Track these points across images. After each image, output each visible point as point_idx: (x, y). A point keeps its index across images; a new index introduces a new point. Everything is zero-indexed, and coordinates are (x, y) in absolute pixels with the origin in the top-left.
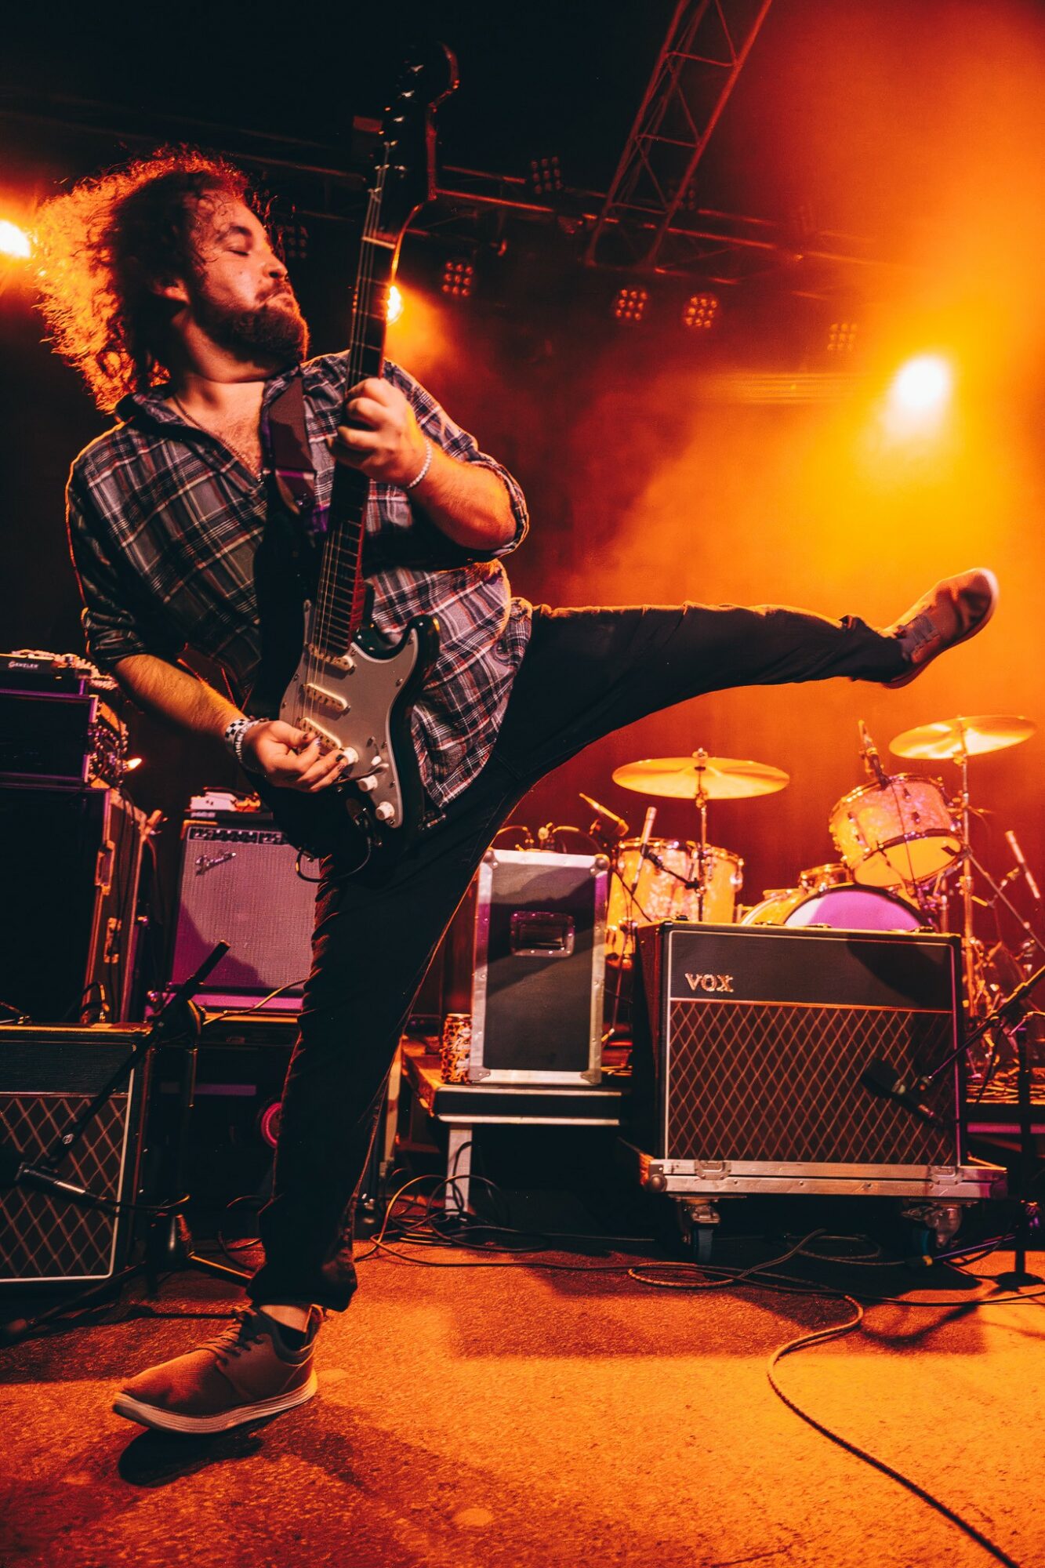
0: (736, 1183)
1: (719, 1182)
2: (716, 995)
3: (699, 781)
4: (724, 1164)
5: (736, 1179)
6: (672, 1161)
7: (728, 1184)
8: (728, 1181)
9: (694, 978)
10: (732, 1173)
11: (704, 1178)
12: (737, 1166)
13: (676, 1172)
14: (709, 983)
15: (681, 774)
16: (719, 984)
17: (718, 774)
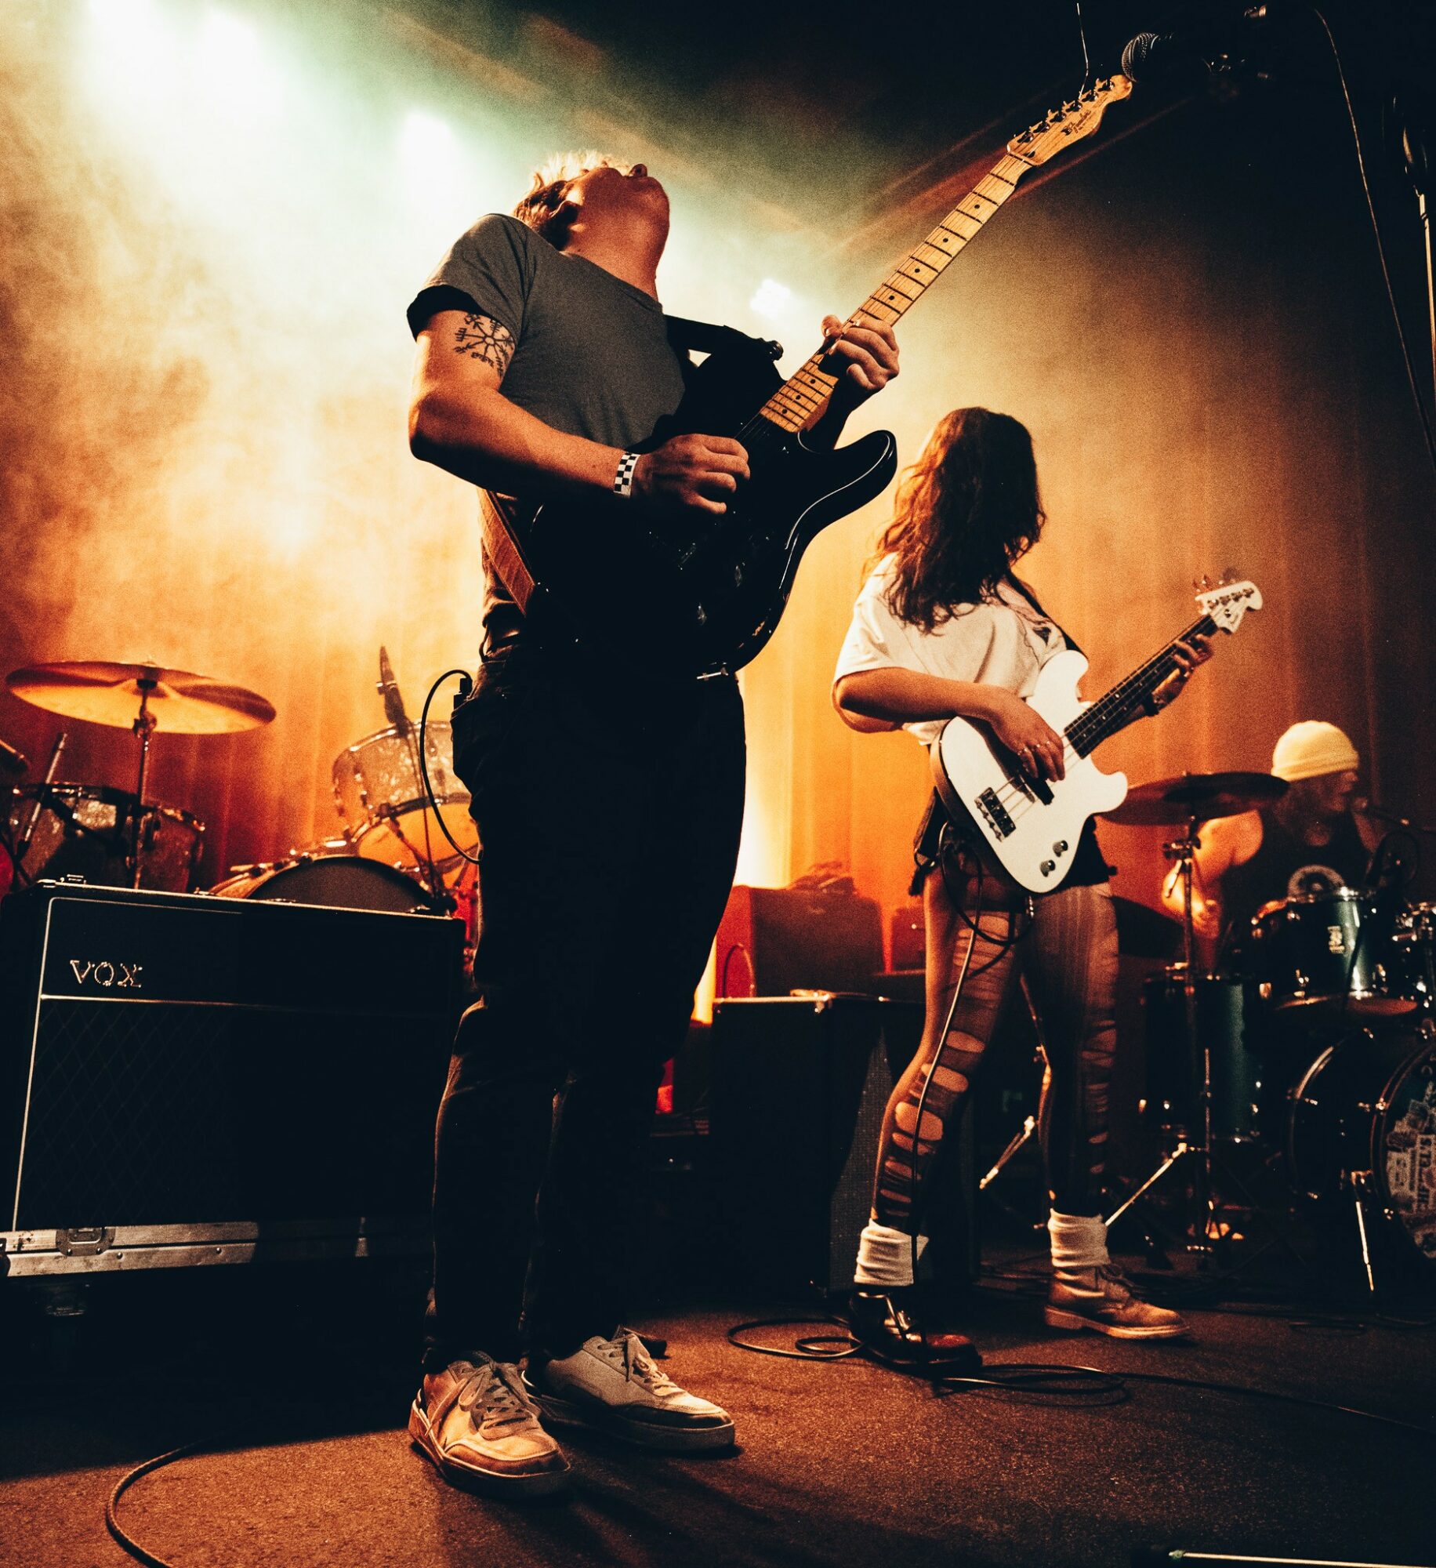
0: (121, 1257)
1: (92, 1259)
2: (115, 991)
3: (144, 702)
4: (104, 1232)
5: (119, 1252)
6: (21, 1233)
7: (109, 1258)
8: (109, 1255)
9: (82, 968)
10: (115, 1243)
11: (70, 1254)
12: (123, 1235)
13: (26, 1246)
14: (104, 974)
15: (117, 689)
16: (120, 975)
17: (174, 696)
